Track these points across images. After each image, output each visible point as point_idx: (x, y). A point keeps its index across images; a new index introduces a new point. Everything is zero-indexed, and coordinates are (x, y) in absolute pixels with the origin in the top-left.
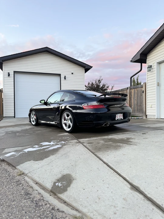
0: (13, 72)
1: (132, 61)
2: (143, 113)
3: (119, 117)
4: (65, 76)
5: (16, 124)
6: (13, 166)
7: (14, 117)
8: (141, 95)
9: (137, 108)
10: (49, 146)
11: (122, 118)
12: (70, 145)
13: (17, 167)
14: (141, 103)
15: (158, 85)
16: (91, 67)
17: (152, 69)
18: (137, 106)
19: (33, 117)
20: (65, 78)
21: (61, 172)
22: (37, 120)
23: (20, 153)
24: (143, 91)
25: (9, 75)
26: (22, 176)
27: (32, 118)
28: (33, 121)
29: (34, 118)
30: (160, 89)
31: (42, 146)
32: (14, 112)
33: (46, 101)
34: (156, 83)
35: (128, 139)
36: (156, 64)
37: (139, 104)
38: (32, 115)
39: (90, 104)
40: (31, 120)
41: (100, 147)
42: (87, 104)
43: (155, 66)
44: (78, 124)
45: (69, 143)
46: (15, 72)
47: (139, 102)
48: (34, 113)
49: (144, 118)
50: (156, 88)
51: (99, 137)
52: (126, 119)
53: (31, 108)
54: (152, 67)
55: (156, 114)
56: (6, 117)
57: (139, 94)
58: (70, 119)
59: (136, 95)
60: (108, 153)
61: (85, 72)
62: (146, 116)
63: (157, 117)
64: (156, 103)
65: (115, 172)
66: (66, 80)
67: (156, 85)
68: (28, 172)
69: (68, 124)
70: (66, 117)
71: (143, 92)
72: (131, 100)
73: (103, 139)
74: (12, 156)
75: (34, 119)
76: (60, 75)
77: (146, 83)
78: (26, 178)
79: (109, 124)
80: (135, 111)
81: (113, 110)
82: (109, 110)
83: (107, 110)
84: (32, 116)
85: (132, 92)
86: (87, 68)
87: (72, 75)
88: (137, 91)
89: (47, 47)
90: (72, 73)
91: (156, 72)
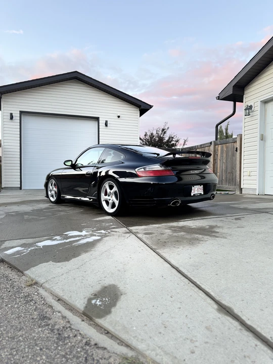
0: (19, 112)
1: (219, 98)
2: (235, 185)
3: (197, 190)
4: (106, 122)
5: (23, 200)
6: (19, 271)
7: (21, 188)
8: (233, 155)
9: (226, 177)
10: (80, 238)
11: (202, 193)
12: (115, 237)
13: (26, 272)
14: (233, 167)
15: (262, 138)
16: (151, 107)
17: (253, 112)
18: (226, 172)
19: (53, 188)
20: (106, 125)
21: (100, 282)
22: (59, 194)
23: (30, 249)
24: (237, 148)
25: (12, 118)
26: (34, 288)
27: (51, 191)
28: (52, 196)
29: (53, 190)
30: (264, 145)
31: (67, 237)
32: (19, 180)
33: (74, 163)
34: (258, 135)
35: (212, 227)
36: (259, 104)
37: (229, 170)
38: (50, 185)
40: (49, 193)
41: (166, 241)
42: (144, 168)
43: (257, 107)
44: (128, 202)
45: (113, 233)
46: (21, 113)
47: (229, 167)
48: (54, 182)
49: (238, 193)
50: (257, 143)
51: (163, 224)
52: (209, 195)
53: (48, 173)
54: (253, 109)
55: (256, 187)
56: (6, 188)
57: (230, 154)
58: (115, 193)
59: (225, 155)
60: (178, 249)
61: (141, 115)
62: (241, 190)
63: (259, 191)
64: (257, 169)
65: (190, 283)
66: (108, 128)
67: (258, 139)
68: (45, 281)
70: (109, 190)
71: (237, 151)
72: (216, 162)
73: (170, 228)
74: (18, 252)
75: (53, 192)
76: (97, 119)
77: (241, 135)
78: (41, 291)
79: (180, 202)
80: (222, 181)
81: (187, 179)
82: (180, 179)
83: (176, 179)
84: (51, 187)
85: (218, 150)
86: (143, 108)
87: (118, 120)
88: (227, 148)
89: (76, 72)
90: (119, 117)
91: (258, 117)
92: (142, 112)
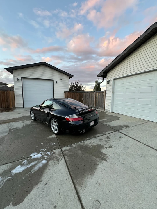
1: (98, 76)
2: (103, 108)
3: (92, 123)
4: (56, 81)
7: (23, 107)
8: (102, 97)
9: (100, 104)
10: (36, 162)
11: (94, 124)
12: (54, 161)
14: (102, 101)
15: (113, 92)
16: (73, 76)
19: (33, 114)
20: (56, 83)
22: (35, 117)
24: (104, 95)
25: (18, 80)
30: (114, 95)
31: (30, 161)
32: (23, 104)
33: (40, 106)
34: (112, 91)
35: (98, 147)
36: (112, 80)
37: (101, 102)
38: (32, 112)
39: (72, 117)
42: (69, 116)
43: (111, 81)
44: (62, 129)
45: (54, 155)
46: (22, 78)
50: (111, 94)
55: (110, 110)
56: (17, 107)
57: (101, 96)
58: (57, 125)
59: (99, 97)
61: (69, 79)
62: (105, 110)
64: (111, 103)
67: (112, 92)
69: (55, 128)
70: (54, 123)
72: (96, 99)
73: (81, 148)
75: (33, 116)
76: (53, 80)
77: (105, 90)
79: (85, 130)
83: (82, 122)
86: (70, 76)
87: (61, 81)
88: (100, 94)
89: (44, 62)
90: (61, 79)
91: (112, 84)
92: (70, 78)
